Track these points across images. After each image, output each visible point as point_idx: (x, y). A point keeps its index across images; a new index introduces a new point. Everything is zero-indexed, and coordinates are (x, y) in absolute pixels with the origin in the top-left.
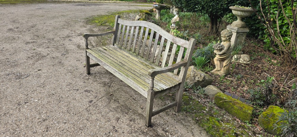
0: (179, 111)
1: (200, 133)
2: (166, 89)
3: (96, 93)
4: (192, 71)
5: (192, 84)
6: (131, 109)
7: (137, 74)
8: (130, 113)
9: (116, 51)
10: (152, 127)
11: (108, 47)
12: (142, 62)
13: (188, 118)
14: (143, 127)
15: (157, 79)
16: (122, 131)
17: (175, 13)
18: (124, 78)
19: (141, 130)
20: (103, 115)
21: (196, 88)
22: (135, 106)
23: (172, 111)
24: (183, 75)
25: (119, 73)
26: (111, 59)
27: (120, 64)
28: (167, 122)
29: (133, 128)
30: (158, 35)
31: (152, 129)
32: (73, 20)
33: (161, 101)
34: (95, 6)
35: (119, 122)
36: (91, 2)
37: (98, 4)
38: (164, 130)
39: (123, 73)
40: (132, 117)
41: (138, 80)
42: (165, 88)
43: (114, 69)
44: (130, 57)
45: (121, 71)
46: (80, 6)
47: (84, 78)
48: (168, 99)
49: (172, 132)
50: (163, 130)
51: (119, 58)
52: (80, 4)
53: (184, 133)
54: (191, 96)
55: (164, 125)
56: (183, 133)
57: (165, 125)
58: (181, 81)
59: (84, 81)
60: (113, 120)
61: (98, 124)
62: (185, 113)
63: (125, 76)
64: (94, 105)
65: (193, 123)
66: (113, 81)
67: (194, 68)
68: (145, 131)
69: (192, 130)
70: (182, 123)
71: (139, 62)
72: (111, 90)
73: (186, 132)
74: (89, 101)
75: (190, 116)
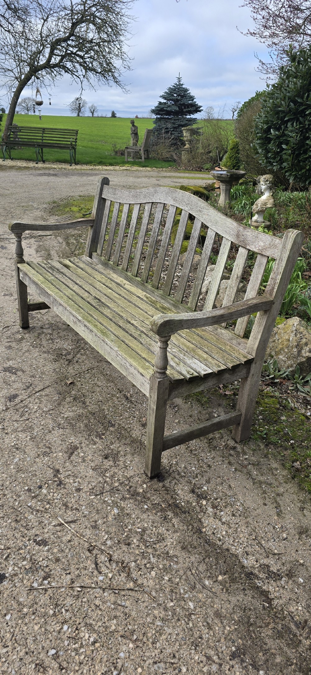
0: (245, 440)
1: (302, 509)
2: (207, 376)
3: (33, 376)
4: (292, 332)
5: (292, 366)
6: (113, 426)
7: (132, 330)
8: (109, 437)
9: (94, 272)
10: (163, 481)
11: (77, 260)
12: (154, 299)
13: (269, 460)
14: (137, 479)
15: (185, 346)
16: (76, 484)
17: (263, 187)
18: (96, 339)
19: (130, 487)
20: (35, 438)
21: (303, 379)
22: (126, 419)
23: (226, 438)
24: (259, 337)
25: (85, 326)
26: (74, 289)
27: (94, 302)
28: (207, 469)
29: (108, 479)
30: (199, 225)
31: (161, 484)
32: (23, 204)
33: (200, 409)
34: (79, 178)
35: (73, 457)
36: (72, 169)
37: (88, 174)
38: (197, 490)
39: (96, 326)
40: (112, 447)
41: (130, 344)
42: (203, 373)
43: (74, 313)
44: (126, 286)
45: (90, 318)
46: (46, 177)
47: (12, 336)
48: (220, 405)
49: (219, 500)
50: (193, 491)
51: (97, 287)
52: (47, 172)
53: (252, 505)
54: (286, 400)
55: (197, 477)
56: (249, 504)
57: (199, 477)
58: (254, 355)
59: (8, 344)
60: (60, 451)
61: (16, 460)
62: (262, 447)
63: (99, 334)
64: (18, 406)
65: (283, 476)
66: (83, 348)
67: (300, 324)
68: (141, 491)
69: (278, 499)
70: (249, 474)
71: (145, 299)
72: (72, 371)
73: (261, 502)
74: (8, 395)
75: (275, 456)
